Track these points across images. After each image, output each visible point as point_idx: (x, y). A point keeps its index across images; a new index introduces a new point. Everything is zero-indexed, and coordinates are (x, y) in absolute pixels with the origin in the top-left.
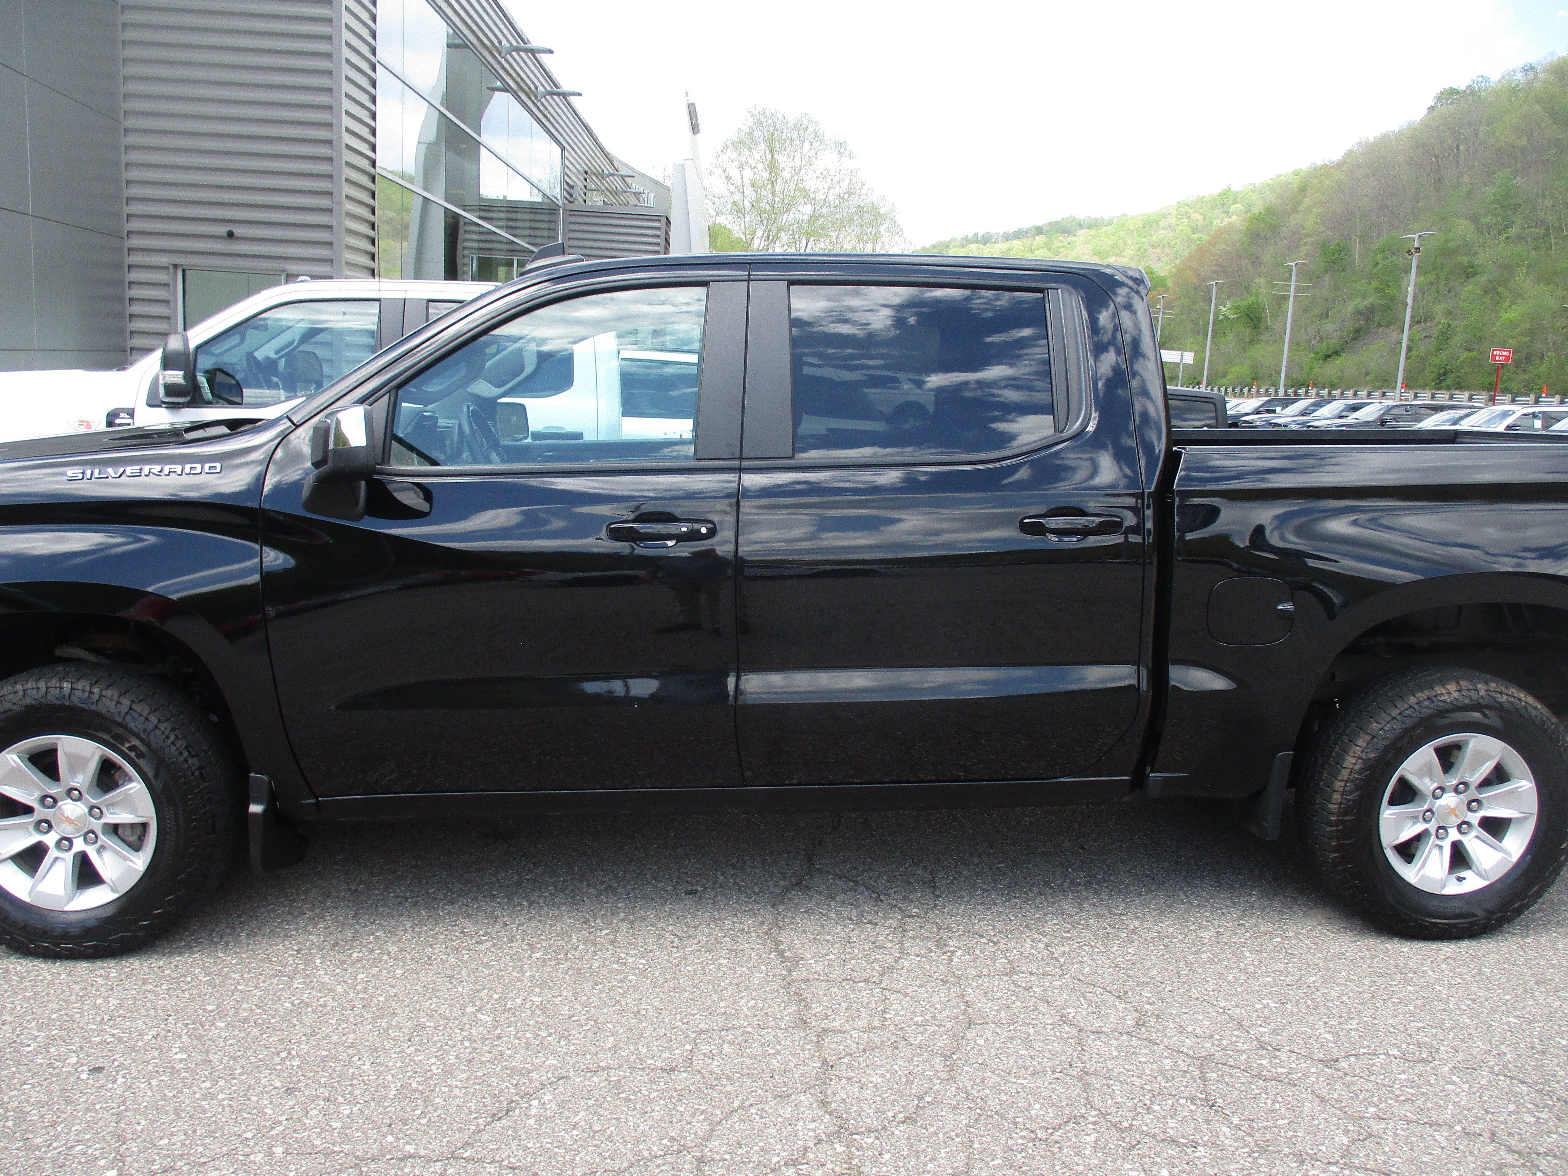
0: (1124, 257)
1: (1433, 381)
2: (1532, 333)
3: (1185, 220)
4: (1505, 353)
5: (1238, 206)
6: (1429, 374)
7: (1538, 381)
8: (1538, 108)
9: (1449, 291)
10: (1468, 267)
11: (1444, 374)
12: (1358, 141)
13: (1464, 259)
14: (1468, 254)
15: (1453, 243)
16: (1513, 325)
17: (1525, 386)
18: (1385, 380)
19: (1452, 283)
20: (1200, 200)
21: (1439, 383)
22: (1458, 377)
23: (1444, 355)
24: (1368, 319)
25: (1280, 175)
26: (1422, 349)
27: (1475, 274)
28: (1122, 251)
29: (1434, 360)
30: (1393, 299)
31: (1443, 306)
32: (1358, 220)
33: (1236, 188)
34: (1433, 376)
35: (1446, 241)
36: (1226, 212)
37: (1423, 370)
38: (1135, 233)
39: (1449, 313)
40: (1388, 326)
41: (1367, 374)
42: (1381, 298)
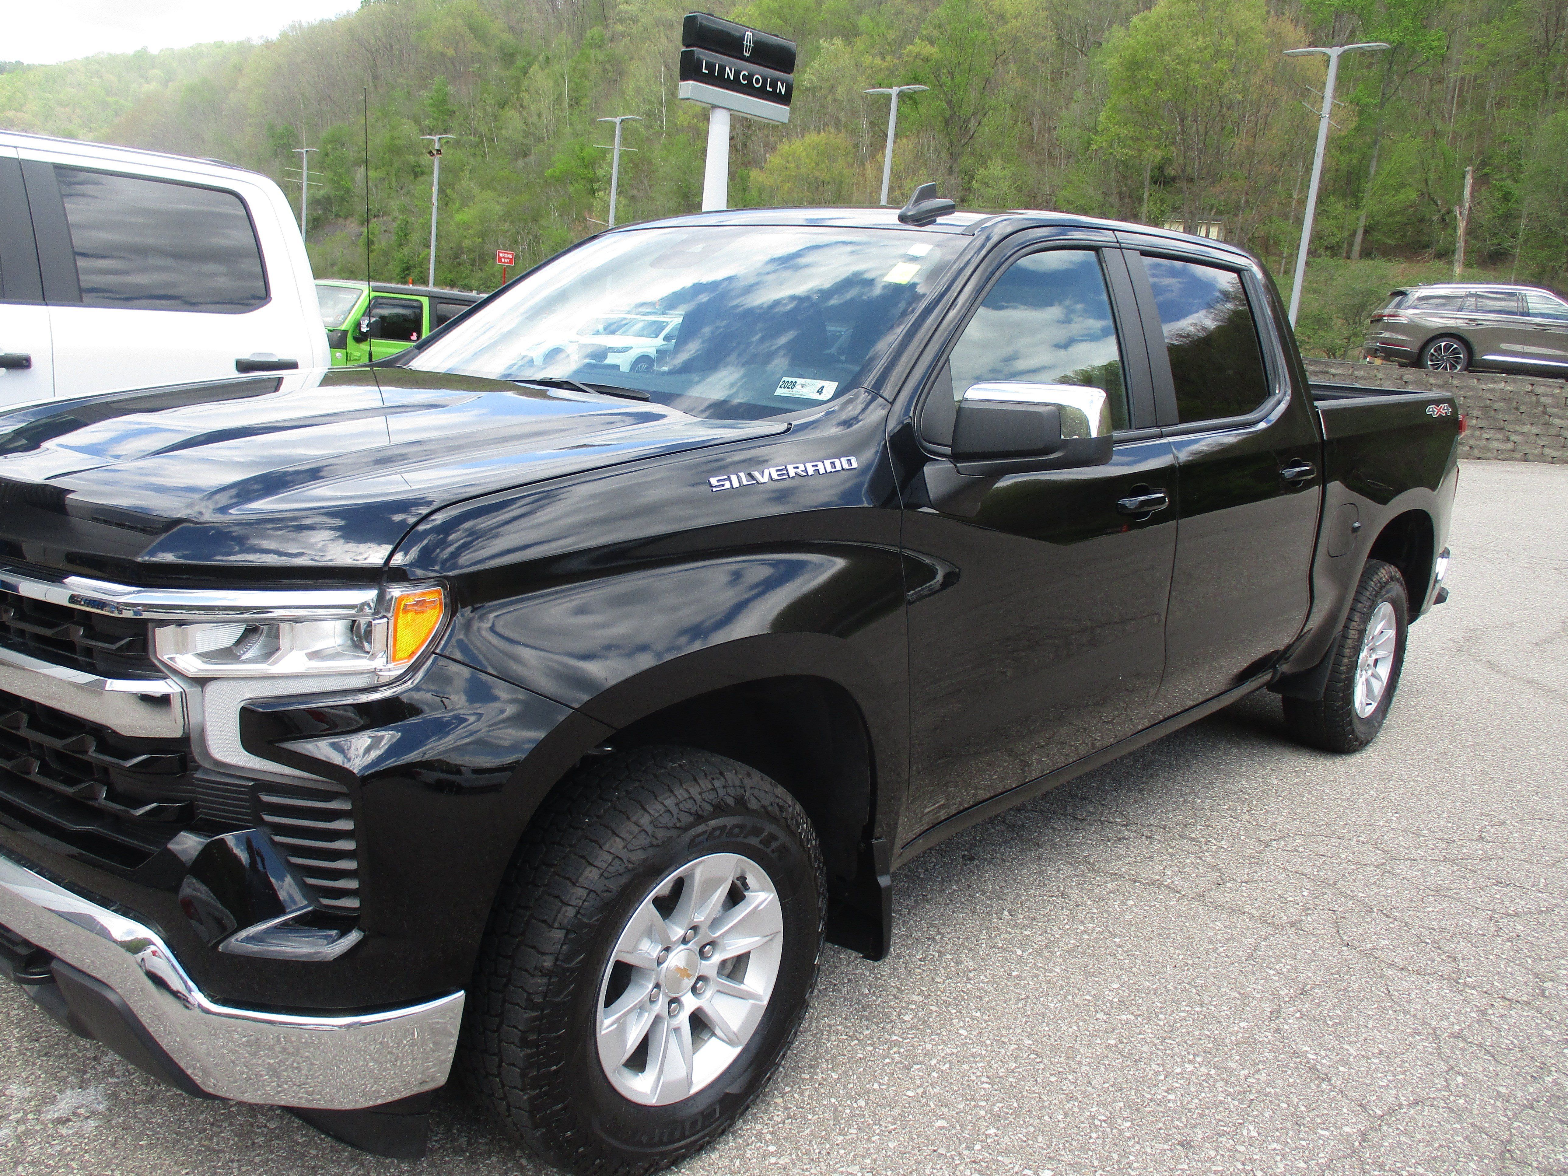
0: (25, 112)
1: (398, 275)
2: (483, 234)
3: (96, 79)
4: (509, 256)
5: (156, 72)
6: (394, 268)
7: (494, 280)
8: (460, 22)
9: (402, 188)
10: (414, 166)
11: (408, 269)
12: (291, 23)
13: (411, 158)
14: (415, 154)
15: (400, 141)
16: (467, 226)
17: (483, 284)
18: (352, 272)
19: (403, 181)
20: (112, 58)
21: (404, 278)
22: (421, 272)
23: (406, 250)
24: (325, 209)
25: (199, 45)
26: (384, 244)
27: (422, 174)
28: (22, 106)
29: (398, 255)
30: (348, 191)
31: (397, 202)
32: (302, 107)
33: (154, 50)
34: (398, 270)
35: (392, 138)
36: (145, 77)
37: (387, 264)
38: (37, 86)
39: (404, 210)
40: (346, 218)
41: (333, 265)
42: (337, 189)
